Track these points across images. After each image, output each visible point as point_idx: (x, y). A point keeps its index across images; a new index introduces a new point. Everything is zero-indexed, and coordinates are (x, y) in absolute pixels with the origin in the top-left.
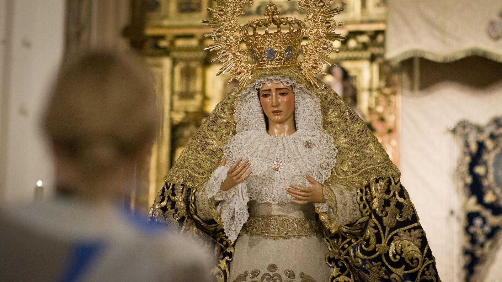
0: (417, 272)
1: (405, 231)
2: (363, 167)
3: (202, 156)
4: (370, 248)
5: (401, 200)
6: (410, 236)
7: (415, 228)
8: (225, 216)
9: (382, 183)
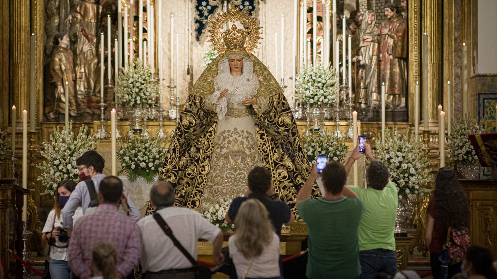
0: (289, 129)
1: (285, 113)
2: (269, 89)
3: (206, 84)
4: (272, 120)
5: (284, 101)
6: (287, 115)
7: (289, 112)
8: (218, 110)
9: (277, 95)
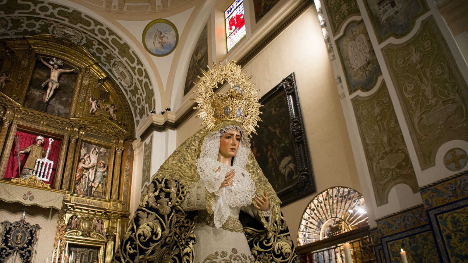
0: (288, 261)
1: (284, 236)
6: (287, 239)
